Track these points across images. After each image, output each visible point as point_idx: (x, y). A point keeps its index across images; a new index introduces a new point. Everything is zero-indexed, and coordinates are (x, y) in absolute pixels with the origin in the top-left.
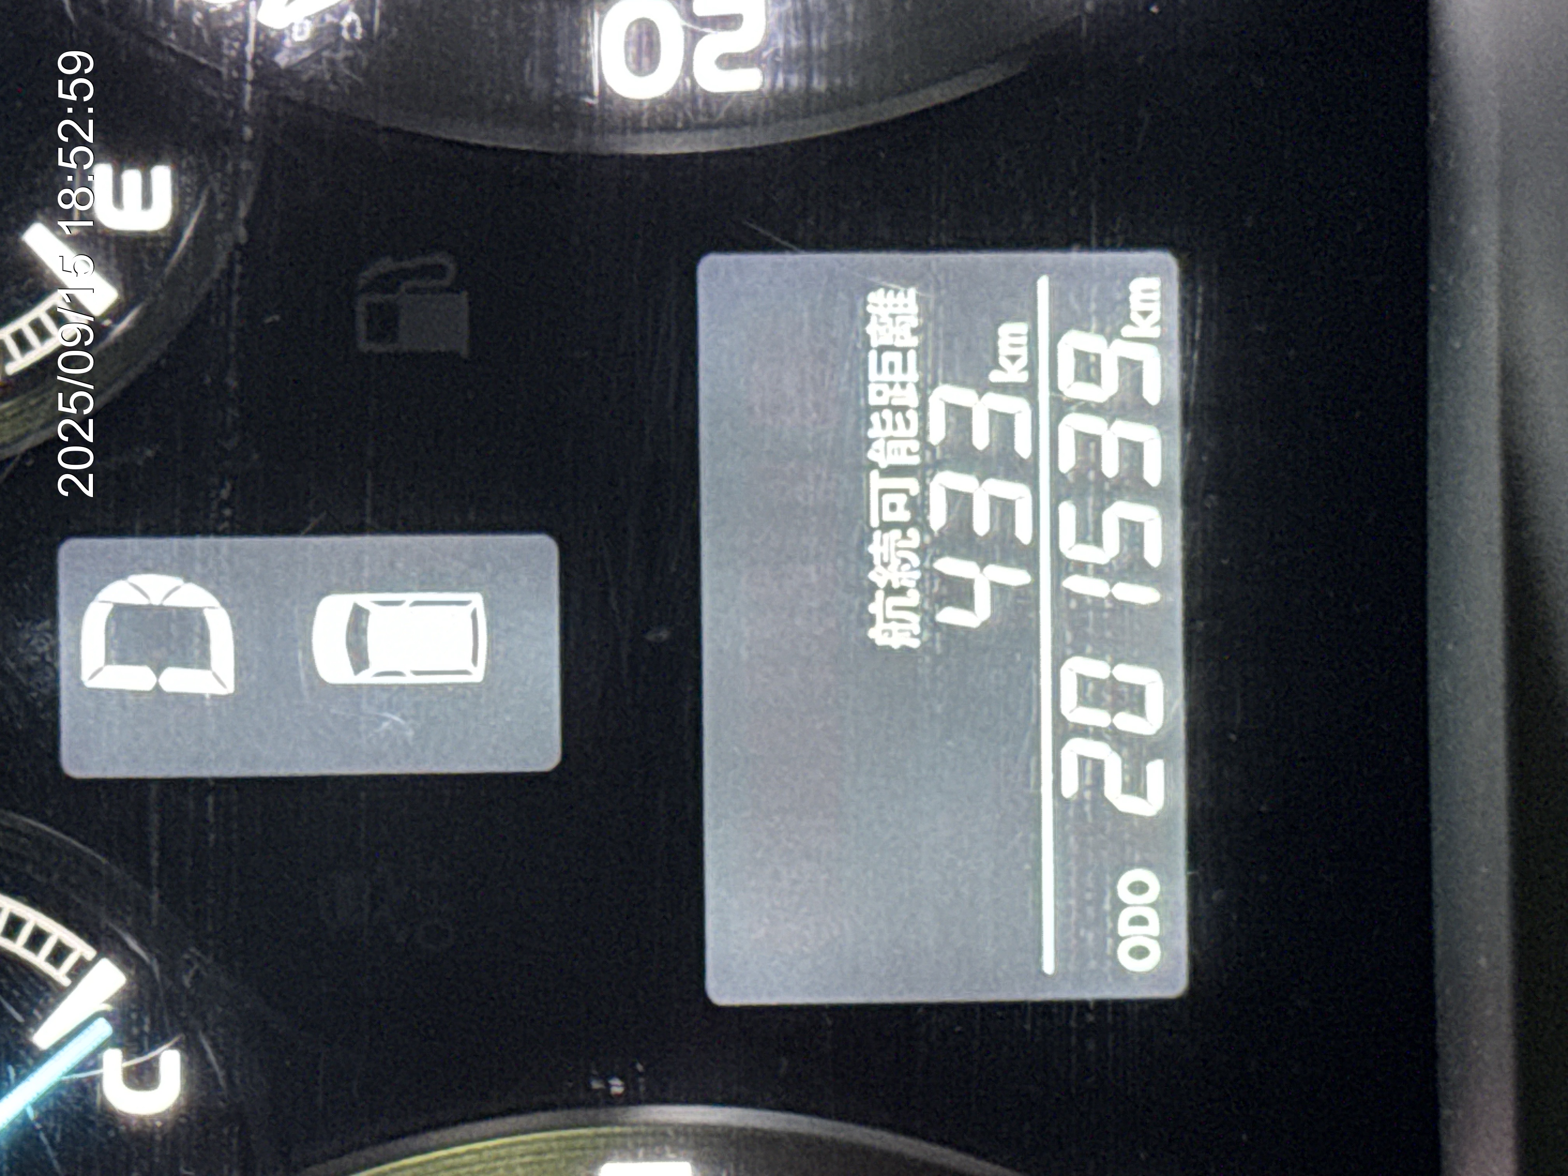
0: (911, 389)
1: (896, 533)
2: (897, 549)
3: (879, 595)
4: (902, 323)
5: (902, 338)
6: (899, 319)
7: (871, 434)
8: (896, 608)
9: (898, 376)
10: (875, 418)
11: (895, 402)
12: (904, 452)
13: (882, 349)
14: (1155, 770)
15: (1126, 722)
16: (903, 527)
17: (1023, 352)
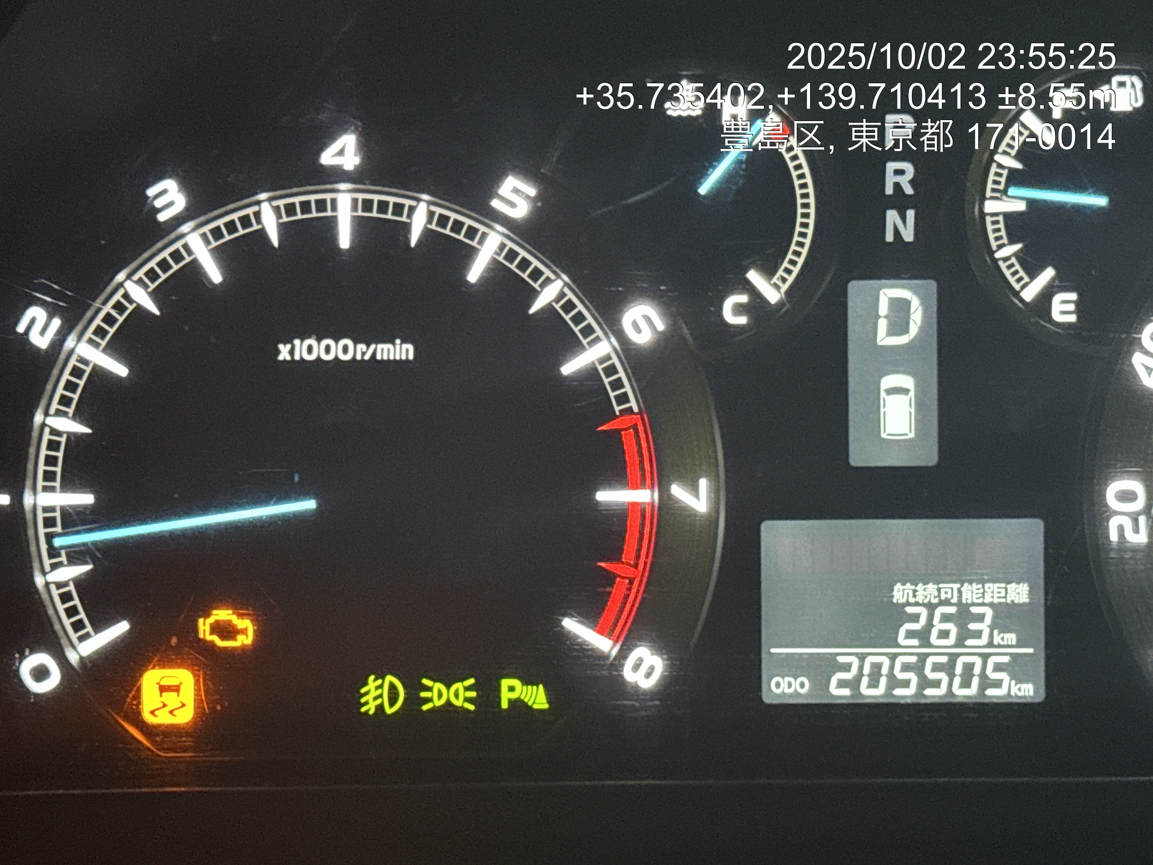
0: (991, 600)
1: (936, 594)
2: (931, 594)
3: (913, 587)
4: (1015, 597)
5: (1011, 597)
6: (1017, 595)
7: (974, 584)
8: (908, 594)
9: (996, 595)
10: (980, 586)
11: (986, 594)
12: (967, 597)
13: (1006, 589)
14: (846, 692)
15: (865, 681)
16: (939, 596)
17: (1005, 643)
